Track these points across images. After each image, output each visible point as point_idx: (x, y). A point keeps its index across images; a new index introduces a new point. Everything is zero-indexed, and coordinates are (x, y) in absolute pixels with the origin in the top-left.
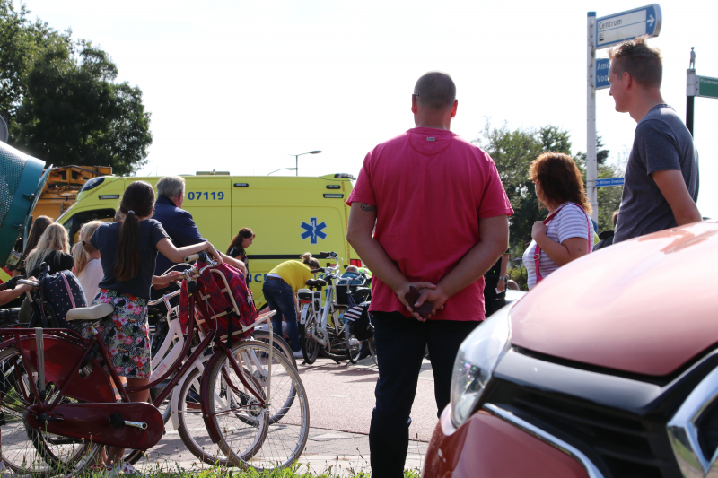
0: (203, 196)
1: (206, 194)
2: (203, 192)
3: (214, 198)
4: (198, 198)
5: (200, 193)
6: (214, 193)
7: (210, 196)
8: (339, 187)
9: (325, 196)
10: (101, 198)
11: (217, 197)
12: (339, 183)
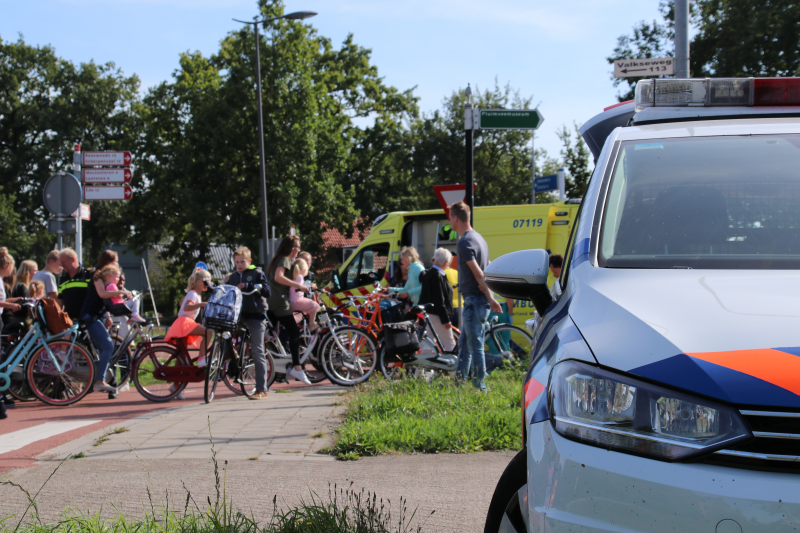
0: (525, 223)
1: (528, 221)
2: (525, 220)
3: (534, 225)
4: (521, 226)
5: (523, 221)
6: (534, 221)
7: (531, 223)
8: (566, 214)
9: (553, 223)
10: (381, 233)
11: (537, 224)
12: (567, 210)
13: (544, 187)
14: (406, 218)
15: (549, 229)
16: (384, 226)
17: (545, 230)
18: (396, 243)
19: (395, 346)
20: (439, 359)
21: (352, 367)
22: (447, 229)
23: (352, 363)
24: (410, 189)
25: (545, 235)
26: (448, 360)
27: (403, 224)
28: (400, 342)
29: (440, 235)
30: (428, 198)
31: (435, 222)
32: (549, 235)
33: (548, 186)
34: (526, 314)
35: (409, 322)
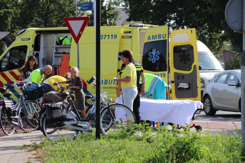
0: (107, 37)
1: (109, 36)
2: (107, 35)
3: (112, 38)
4: (104, 39)
5: (106, 36)
6: (112, 36)
7: (110, 37)
8: (130, 32)
9: (123, 37)
10: (22, 40)
11: (113, 37)
12: (130, 30)
13: (86, 8)
14: (37, 32)
15: (120, 40)
16: (24, 36)
17: (119, 41)
18: (31, 46)
19: (53, 118)
20: (78, 124)
21: (16, 123)
22: (61, 39)
23: (17, 121)
24: (8, 5)
25: (119, 44)
26: (83, 125)
27: (35, 35)
28: (56, 115)
29: (57, 42)
30: (19, 11)
31: (53, 34)
32: (120, 44)
33: (88, 8)
34: (107, 88)
35: (60, 103)
